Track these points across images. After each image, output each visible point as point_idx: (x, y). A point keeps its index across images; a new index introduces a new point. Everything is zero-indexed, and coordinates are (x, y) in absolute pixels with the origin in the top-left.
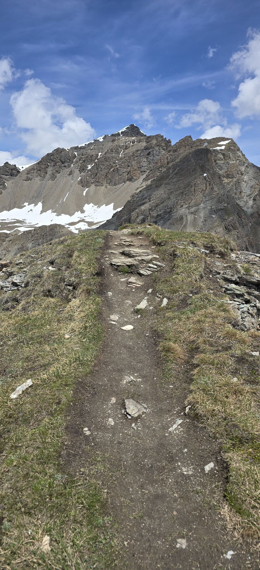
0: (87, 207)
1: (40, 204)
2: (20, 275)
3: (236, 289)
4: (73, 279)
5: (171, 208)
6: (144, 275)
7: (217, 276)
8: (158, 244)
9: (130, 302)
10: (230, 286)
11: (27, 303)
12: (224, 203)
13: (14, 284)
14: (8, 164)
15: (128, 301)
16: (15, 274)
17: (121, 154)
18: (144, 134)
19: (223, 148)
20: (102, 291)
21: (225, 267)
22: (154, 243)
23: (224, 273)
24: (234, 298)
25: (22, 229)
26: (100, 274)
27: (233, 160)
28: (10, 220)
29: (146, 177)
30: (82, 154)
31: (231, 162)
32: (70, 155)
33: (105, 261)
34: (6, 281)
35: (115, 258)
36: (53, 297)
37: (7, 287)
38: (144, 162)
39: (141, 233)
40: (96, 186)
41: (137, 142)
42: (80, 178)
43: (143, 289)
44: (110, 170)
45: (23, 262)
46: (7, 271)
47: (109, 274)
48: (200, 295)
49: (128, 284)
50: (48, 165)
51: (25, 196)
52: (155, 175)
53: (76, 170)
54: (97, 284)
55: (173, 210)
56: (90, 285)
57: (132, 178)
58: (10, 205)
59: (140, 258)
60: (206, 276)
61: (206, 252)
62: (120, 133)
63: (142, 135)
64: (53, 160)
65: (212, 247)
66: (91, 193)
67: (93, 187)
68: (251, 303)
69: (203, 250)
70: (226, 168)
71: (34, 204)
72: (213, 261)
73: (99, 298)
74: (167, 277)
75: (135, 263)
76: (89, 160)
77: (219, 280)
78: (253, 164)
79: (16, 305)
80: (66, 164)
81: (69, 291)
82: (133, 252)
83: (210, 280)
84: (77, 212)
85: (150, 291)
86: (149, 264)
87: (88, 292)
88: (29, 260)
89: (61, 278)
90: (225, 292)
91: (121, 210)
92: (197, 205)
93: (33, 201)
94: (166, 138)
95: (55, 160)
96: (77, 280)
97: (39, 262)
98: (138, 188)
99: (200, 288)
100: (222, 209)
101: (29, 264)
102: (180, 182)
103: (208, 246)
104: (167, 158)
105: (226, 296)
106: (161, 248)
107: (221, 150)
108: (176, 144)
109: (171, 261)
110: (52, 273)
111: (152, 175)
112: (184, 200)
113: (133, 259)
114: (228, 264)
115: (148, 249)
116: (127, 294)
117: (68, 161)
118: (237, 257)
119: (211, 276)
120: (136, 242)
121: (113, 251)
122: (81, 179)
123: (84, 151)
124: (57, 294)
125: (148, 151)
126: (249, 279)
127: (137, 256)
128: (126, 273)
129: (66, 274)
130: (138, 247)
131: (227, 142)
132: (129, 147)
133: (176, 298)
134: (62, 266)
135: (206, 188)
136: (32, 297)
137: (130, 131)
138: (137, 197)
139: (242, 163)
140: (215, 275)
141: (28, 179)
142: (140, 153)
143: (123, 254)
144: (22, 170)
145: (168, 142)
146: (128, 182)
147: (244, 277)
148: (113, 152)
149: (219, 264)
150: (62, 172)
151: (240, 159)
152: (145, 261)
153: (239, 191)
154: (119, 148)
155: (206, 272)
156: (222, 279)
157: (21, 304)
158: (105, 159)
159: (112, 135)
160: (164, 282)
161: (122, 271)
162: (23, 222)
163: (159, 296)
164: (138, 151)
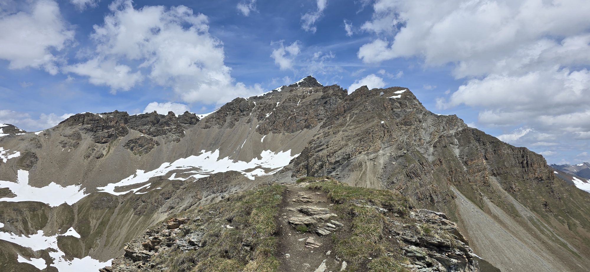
0: (264, 154)
1: (217, 152)
2: (197, 233)
3: (416, 252)
4: (250, 239)
5: (349, 154)
6: (322, 235)
7: (397, 237)
8: (336, 201)
9: (308, 265)
10: (410, 248)
11: (204, 264)
12: (403, 149)
13: (191, 243)
14: (188, 113)
15: (306, 264)
16: (192, 232)
17: (298, 103)
18: (321, 85)
19: (399, 96)
20: (280, 253)
21: (404, 227)
22: (332, 200)
23: (404, 234)
24: (415, 261)
25: (198, 177)
26: (277, 233)
27: (410, 108)
28: (186, 167)
29: (323, 125)
30: (261, 103)
31: (408, 110)
32: (249, 105)
33: (284, 219)
34: (183, 240)
35: (293, 216)
36: (230, 258)
37: (183, 246)
38: (322, 110)
39: (319, 189)
40: (274, 133)
41: (314, 91)
42: (258, 125)
43: (322, 250)
44: (288, 117)
45: (200, 219)
46: (184, 229)
47: (287, 234)
48: (380, 259)
49: (306, 245)
50: (227, 114)
51: (203, 143)
52: (333, 123)
53: (254, 118)
54: (275, 244)
55: (352, 156)
56: (268, 246)
57: (310, 125)
58: (187, 153)
59: (318, 217)
60: (385, 237)
61: (384, 211)
62: (298, 84)
63: (319, 85)
64: (232, 109)
65: (391, 206)
66: (269, 140)
67: (270, 134)
68: (433, 266)
69: (381, 209)
70: (403, 115)
71: (211, 152)
72: (392, 220)
73: (276, 260)
74: (346, 238)
75: (314, 221)
76: (268, 109)
77: (398, 242)
78: (431, 112)
79: (193, 266)
80: (245, 113)
81: (246, 251)
82: (311, 210)
83: (390, 241)
84: (254, 159)
85: (329, 253)
86: (328, 223)
87: (266, 254)
88: (206, 217)
89: (238, 237)
90: (405, 254)
91: (298, 157)
92: (376, 151)
93: (211, 148)
94: (342, 88)
95: (234, 109)
96: (255, 241)
97: (217, 219)
98: (315, 135)
99: (380, 251)
100: (401, 156)
101: (207, 221)
102: (357, 129)
103: (387, 204)
104: (344, 107)
105: (406, 259)
106: (339, 206)
107: (397, 98)
108: (352, 94)
109: (350, 220)
110: (230, 232)
111: (329, 123)
112: (362, 146)
113: (310, 217)
114: (408, 224)
115: (326, 207)
116: (305, 256)
117: (247, 110)
118: (416, 215)
119: (390, 237)
120: (313, 199)
121: (291, 209)
122: (259, 127)
123: (263, 101)
124: (234, 255)
125: (325, 100)
126: (430, 240)
127: (315, 214)
128: (305, 232)
129: (244, 234)
130: (316, 204)
131: (403, 91)
132: (307, 97)
133: (355, 261)
134: (240, 225)
135: (384, 135)
136: (209, 258)
137: (307, 82)
138: (315, 144)
139: (420, 111)
140: (394, 236)
141: (206, 127)
142: (318, 102)
143: (301, 211)
144: (201, 118)
145: (345, 92)
146: (305, 129)
147: (424, 238)
148: (291, 102)
149: (398, 224)
150: (241, 120)
151: (417, 107)
152: (323, 220)
153: (418, 138)
154: (297, 98)
155: (385, 232)
156: (401, 240)
157: (198, 265)
158: (283, 107)
159: (290, 86)
160: (342, 243)
161: (300, 231)
162: (199, 169)
163: (338, 258)
164: (315, 100)
